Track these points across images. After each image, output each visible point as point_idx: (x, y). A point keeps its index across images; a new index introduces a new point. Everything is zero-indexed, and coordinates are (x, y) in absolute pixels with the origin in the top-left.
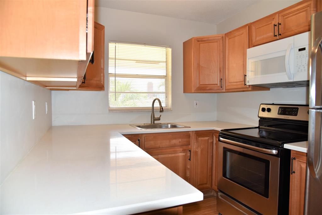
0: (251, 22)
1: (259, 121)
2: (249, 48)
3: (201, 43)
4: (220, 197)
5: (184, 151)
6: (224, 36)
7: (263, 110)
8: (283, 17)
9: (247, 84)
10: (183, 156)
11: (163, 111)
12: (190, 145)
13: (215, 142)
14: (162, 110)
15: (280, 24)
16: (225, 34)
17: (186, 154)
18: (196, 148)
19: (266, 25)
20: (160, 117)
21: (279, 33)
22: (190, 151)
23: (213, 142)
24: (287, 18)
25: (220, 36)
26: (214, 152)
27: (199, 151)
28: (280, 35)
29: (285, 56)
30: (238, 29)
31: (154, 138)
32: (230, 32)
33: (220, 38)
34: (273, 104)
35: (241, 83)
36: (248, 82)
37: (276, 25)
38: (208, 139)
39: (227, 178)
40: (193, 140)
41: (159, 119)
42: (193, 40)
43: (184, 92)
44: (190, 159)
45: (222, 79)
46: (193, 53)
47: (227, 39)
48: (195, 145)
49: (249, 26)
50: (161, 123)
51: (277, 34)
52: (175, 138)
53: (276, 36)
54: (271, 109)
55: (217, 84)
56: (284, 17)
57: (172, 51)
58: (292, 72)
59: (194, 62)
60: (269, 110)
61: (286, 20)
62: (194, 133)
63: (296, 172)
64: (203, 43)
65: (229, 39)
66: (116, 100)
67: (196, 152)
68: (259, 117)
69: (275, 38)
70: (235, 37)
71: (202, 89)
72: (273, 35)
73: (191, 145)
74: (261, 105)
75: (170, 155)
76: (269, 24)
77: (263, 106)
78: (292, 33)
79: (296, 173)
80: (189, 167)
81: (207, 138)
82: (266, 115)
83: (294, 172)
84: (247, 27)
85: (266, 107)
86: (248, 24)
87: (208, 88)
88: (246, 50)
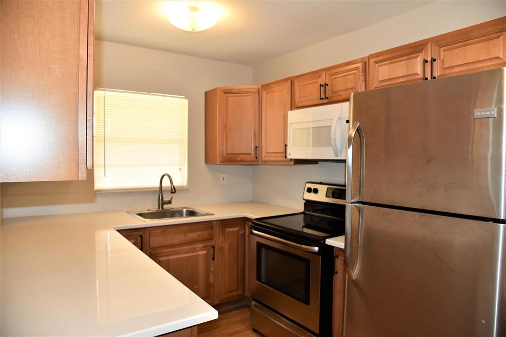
0: (295, 75)
1: (305, 204)
2: (291, 110)
3: (229, 96)
4: (254, 308)
5: (205, 248)
6: (260, 88)
7: (309, 190)
8: (331, 76)
9: (289, 157)
10: (204, 254)
11: (175, 192)
12: (213, 239)
13: (247, 234)
14: (173, 190)
15: (327, 85)
16: (262, 86)
17: (208, 252)
18: (222, 243)
19: (312, 83)
20: (171, 199)
21: (325, 96)
22: (213, 247)
23: (244, 234)
24: (335, 78)
25: (255, 88)
26: (247, 247)
27: (226, 246)
28: (327, 98)
29: (331, 126)
30: (278, 82)
31: (163, 232)
32: (269, 84)
33: (255, 90)
34: (321, 183)
35: (281, 154)
36: (290, 155)
37: (322, 86)
38: (238, 231)
39: (262, 282)
40: (217, 232)
41: (170, 202)
42: (218, 91)
43: (206, 162)
44: (213, 259)
45: (258, 146)
46: (218, 109)
47: (264, 93)
48: (220, 239)
49: (292, 81)
50: (172, 208)
51: (323, 96)
52: (192, 231)
53: (323, 99)
54: (319, 190)
55: (250, 154)
56: (333, 77)
57: (189, 103)
58: (339, 147)
59: (219, 123)
60: (316, 191)
61: (334, 80)
62: (219, 222)
63: (339, 272)
64: (232, 96)
65: (267, 93)
66: (105, 176)
67: (222, 247)
68: (304, 199)
69: (321, 101)
70: (274, 92)
71: (231, 160)
72: (319, 97)
73: (215, 239)
74: (307, 184)
75: (186, 255)
76: (314, 83)
77: (309, 185)
78: (340, 98)
79: (339, 274)
80: (212, 269)
81: (236, 229)
82: (312, 197)
83: (337, 273)
84: (290, 81)
85: (313, 186)
86: (290, 77)
87: (238, 159)
88: (287, 113)
